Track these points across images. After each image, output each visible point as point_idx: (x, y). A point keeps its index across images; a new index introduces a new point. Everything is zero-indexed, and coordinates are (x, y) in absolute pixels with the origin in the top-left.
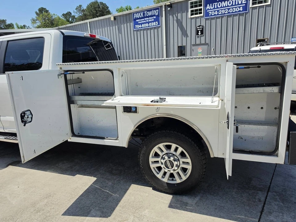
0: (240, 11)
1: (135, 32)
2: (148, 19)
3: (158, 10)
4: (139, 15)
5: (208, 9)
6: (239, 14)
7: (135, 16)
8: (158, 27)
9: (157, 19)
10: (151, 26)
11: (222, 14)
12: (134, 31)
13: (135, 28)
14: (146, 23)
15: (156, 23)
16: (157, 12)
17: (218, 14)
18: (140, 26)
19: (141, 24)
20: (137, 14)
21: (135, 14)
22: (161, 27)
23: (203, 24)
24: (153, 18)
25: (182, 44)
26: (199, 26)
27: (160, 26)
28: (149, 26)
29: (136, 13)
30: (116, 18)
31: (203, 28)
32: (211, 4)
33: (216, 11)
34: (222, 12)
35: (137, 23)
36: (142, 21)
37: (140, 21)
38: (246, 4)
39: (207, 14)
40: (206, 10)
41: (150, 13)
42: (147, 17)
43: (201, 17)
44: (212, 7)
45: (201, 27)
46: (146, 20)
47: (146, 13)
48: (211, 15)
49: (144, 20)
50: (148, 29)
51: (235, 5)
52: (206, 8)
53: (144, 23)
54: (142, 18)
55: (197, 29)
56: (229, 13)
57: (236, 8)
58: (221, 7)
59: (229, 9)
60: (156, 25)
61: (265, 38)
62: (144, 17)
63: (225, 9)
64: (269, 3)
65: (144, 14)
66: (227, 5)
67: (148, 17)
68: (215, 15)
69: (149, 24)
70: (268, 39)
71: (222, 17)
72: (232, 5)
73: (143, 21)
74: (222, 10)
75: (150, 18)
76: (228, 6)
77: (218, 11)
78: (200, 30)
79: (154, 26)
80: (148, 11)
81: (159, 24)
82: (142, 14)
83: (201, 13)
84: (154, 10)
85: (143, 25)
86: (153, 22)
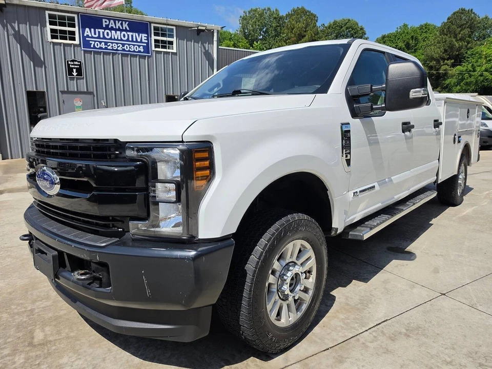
0: (139, 52)
5: (88, 36)
6: (140, 56)
11: (113, 50)
17: (106, 48)
23: (80, 56)
25: (37, 88)
26: (73, 61)
31: (80, 65)
32: (92, 30)
33: (103, 43)
34: (112, 47)
38: (148, 43)
39: (87, 44)
40: (84, 38)
43: (75, 45)
44: (95, 34)
45: (76, 63)
48: (94, 47)
51: (132, 41)
52: (83, 33)
55: (69, 65)
56: (124, 50)
57: (134, 45)
58: (111, 39)
59: (123, 45)
61: (174, 95)
63: (117, 44)
64: (174, 51)
66: (119, 38)
68: (101, 48)
70: (178, 96)
71: (114, 54)
72: (128, 40)
74: (112, 43)
76: (121, 40)
77: (106, 43)
78: (75, 68)
83: (74, 39)
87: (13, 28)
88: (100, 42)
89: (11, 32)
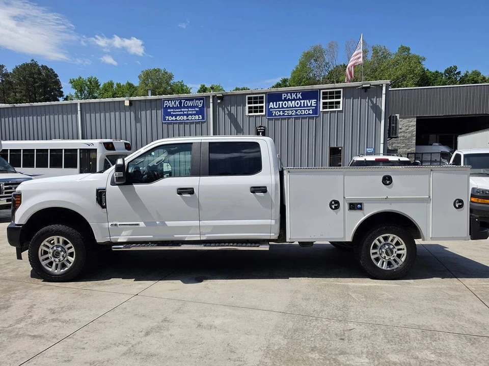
0: (309, 114)
1: (165, 126)
2: (186, 110)
3: (202, 101)
4: (173, 103)
5: (271, 108)
6: (309, 117)
7: (165, 104)
8: (202, 123)
9: (201, 112)
10: (191, 120)
11: (288, 115)
12: (162, 123)
13: (166, 120)
14: (183, 115)
15: (199, 117)
16: (201, 103)
17: (283, 115)
18: (174, 118)
19: (176, 116)
20: (170, 101)
21: (165, 102)
22: (207, 122)
23: (265, 124)
24: (195, 110)
26: (260, 127)
27: (205, 122)
28: (188, 120)
29: (168, 101)
30: (133, 103)
31: (264, 130)
32: (275, 103)
33: (281, 112)
34: (288, 113)
35: (169, 114)
36: (177, 112)
37: (174, 112)
38: (316, 107)
39: (270, 113)
40: (269, 109)
41: (190, 103)
42: (184, 107)
43: (262, 116)
44: (276, 106)
45: (262, 128)
46: (183, 112)
47: (184, 102)
48: (275, 115)
49: (181, 111)
50: (185, 123)
51: (304, 107)
52: (268, 107)
53: (180, 115)
54: (177, 108)
55: (257, 130)
56: (297, 114)
57: (305, 110)
58: (287, 107)
59: (296, 111)
60: (198, 119)
61: (338, 146)
62: (181, 107)
63: (292, 110)
64: (341, 109)
65: (180, 103)
66: (294, 106)
67: (188, 107)
68: (280, 115)
69: (187, 117)
70: (342, 147)
71: (289, 119)
72: (300, 106)
73: (179, 112)
74: (288, 110)
75: (190, 109)
76: (295, 107)
77: (283, 111)
78: (260, 132)
79: (196, 120)
80: (186, 100)
81: (203, 118)
82: (177, 103)
83: (262, 111)
84: (196, 99)
85: (178, 118)
86: (195, 115)
87: (228, 110)
88: (280, 111)
89: (227, 112)
